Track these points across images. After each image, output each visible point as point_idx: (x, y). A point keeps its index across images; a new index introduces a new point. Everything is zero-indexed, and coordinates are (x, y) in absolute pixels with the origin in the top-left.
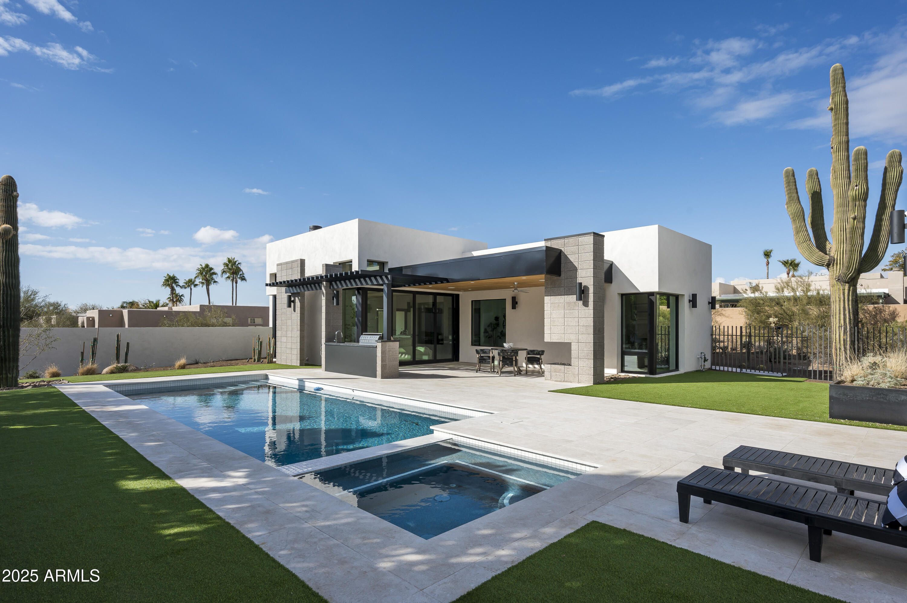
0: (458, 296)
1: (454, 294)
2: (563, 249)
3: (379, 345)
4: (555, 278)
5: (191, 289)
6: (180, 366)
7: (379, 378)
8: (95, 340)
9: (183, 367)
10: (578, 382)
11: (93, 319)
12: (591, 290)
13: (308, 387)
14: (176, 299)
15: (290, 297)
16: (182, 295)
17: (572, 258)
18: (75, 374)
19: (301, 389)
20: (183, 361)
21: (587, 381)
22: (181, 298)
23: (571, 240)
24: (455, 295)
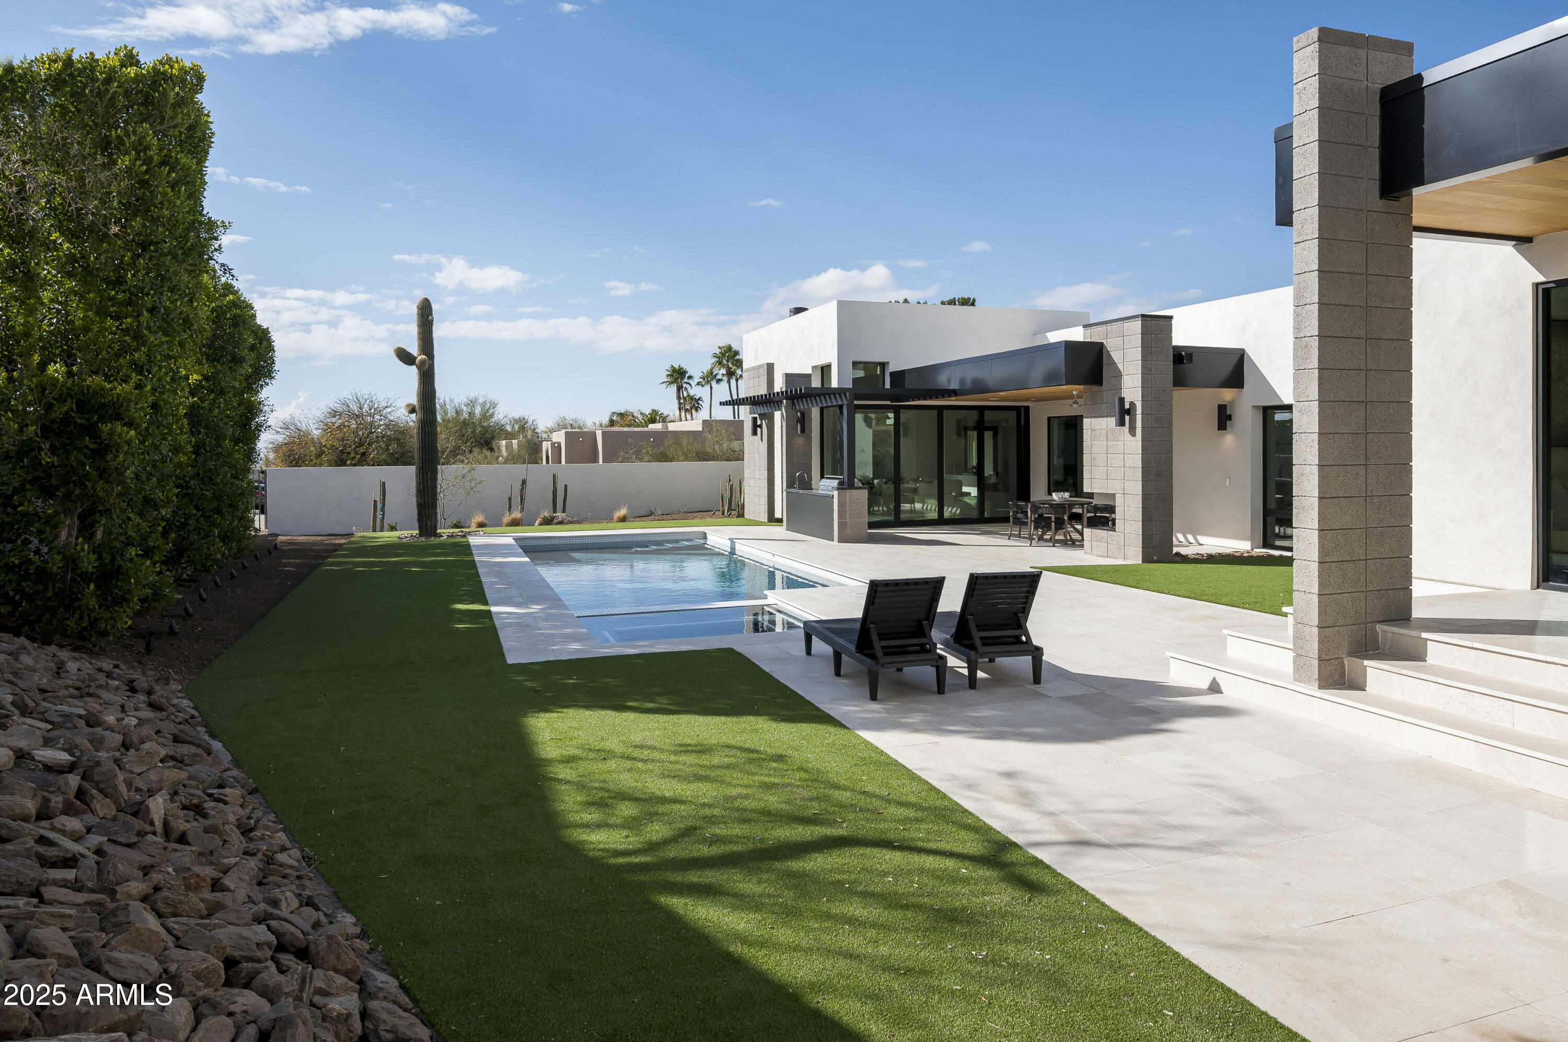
0: (1027, 409)
1: (1020, 407)
2: (1104, 341)
3: (836, 493)
4: (1096, 388)
5: (711, 388)
6: (619, 518)
7: (835, 543)
8: (524, 482)
9: (623, 519)
10: (1125, 559)
11: (559, 444)
12: (1139, 410)
13: (741, 551)
14: (690, 405)
15: (755, 419)
16: (699, 399)
17: (1116, 356)
18: (500, 525)
19: (733, 552)
20: (623, 512)
21: (1133, 556)
22: (698, 404)
23: (1115, 326)
24: (1023, 409)
